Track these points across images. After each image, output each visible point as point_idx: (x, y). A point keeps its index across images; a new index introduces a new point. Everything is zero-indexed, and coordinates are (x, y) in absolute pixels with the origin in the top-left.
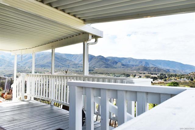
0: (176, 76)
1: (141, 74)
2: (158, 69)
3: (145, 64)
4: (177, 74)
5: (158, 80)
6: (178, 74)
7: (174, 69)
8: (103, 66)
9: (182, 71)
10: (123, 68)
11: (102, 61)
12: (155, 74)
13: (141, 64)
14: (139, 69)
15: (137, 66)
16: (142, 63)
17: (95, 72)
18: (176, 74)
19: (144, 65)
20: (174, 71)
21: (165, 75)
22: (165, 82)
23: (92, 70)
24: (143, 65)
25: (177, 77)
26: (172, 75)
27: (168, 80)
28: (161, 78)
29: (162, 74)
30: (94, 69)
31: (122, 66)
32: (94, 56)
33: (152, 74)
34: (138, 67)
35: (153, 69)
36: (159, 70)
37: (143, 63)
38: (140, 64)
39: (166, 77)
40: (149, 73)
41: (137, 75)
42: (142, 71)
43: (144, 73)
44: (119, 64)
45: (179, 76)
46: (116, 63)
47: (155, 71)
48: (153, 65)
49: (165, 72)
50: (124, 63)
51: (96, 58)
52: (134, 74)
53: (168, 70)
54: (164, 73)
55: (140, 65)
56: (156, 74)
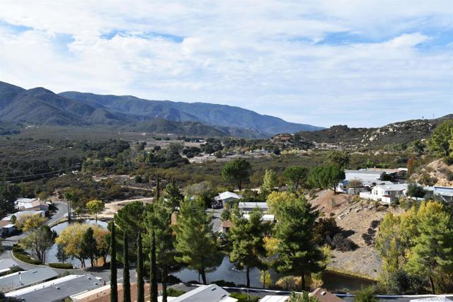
0: (242, 143)
1: (160, 139)
2: (201, 127)
3: (169, 114)
4: (246, 140)
5: (201, 156)
6: (249, 138)
7: (240, 127)
8: (50, 119)
9: (257, 130)
10: (110, 124)
11: (47, 105)
12: (193, 140)
13: (160, 113)
14: (154, 128)
15: (149, 118)
16: (161, 111)
17: (24, 138)
18: (243, 140)
19: (168, 118)
20: (240, 131)
21: (219, 141)
22: (220, 160)
23: (15, 132)
24: (165, 117)
25: (245, 146)
26: (234, 142)
27: (227, 155)
28: (210, 151)
29: (211, 140)
30: (21, 130)
31: (109, 120)
32: (21, 90)
33: (188, 140)
34: (150, 123)
35: (190, 126)
36: (204, 129)
37: (164, 111)
38: (156, 114)
39: (221, 148)
40: (179, 139)
41: (148, 143)
42: (161, 131)
43: (168, 139)
44: (99, 114)
45: (249, 144)
46: (91, 110)
47: (195, 133)
48: (190, 116)
49: (219, 133)
50: (113, 111)
51: (26, 95)
52: (140, 142)
53: (226, 129)
54: (216, 137)
55: (157, 116)
56: (198, 141)
